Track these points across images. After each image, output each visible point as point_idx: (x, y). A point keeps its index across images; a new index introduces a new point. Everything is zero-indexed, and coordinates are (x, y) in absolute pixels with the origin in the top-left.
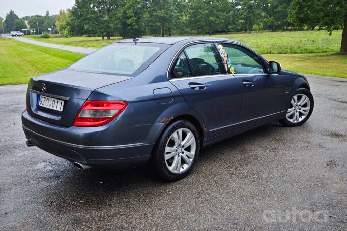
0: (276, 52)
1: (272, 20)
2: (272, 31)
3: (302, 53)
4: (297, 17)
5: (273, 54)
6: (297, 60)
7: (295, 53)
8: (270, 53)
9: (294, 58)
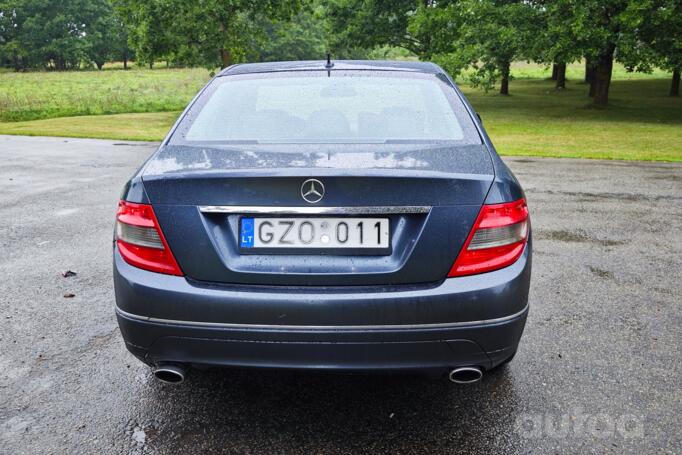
0: (100, 112)
1: (15, 47)
2: (17, 70)
3: (147, 111)
4: (150, 41)
5: (94, 114)
6: (161, 124)
7: (136, 112)
8: (89, 114)
9: (148, 120)
